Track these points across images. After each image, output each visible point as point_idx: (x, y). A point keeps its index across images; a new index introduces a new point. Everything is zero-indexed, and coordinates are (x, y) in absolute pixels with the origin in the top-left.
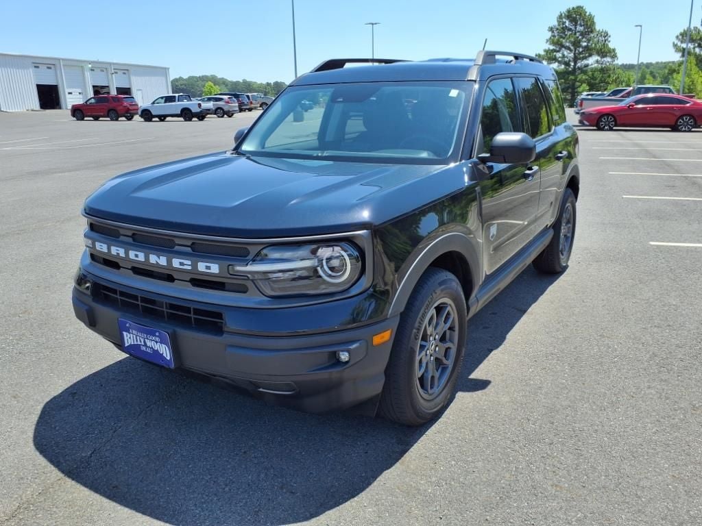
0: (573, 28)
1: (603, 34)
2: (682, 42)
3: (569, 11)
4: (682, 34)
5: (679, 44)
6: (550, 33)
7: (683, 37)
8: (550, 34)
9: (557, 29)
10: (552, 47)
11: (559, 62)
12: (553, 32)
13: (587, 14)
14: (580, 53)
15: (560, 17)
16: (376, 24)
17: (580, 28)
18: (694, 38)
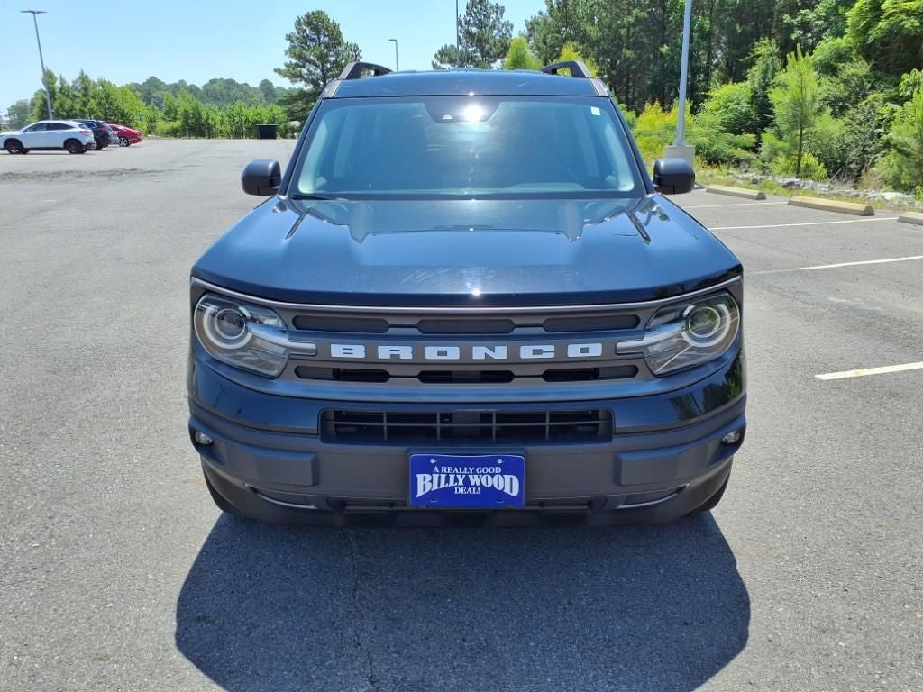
0: (316, 37)
1: (353, 47)
2: (441, 62)
3: (308, 16)
4: (440, 53)
5: (439, 64)
6: (289, 42)
7: (441, 56)
8: (287, 45)
9: (298, 38)
10: (294, 61)
11: (306, 80)
12: (292, 41)
13: (331, 21)
14: (329, 70)
15: (298, 22)
16: (39, 12)
17: (324, 39)
18: (454, 58)
